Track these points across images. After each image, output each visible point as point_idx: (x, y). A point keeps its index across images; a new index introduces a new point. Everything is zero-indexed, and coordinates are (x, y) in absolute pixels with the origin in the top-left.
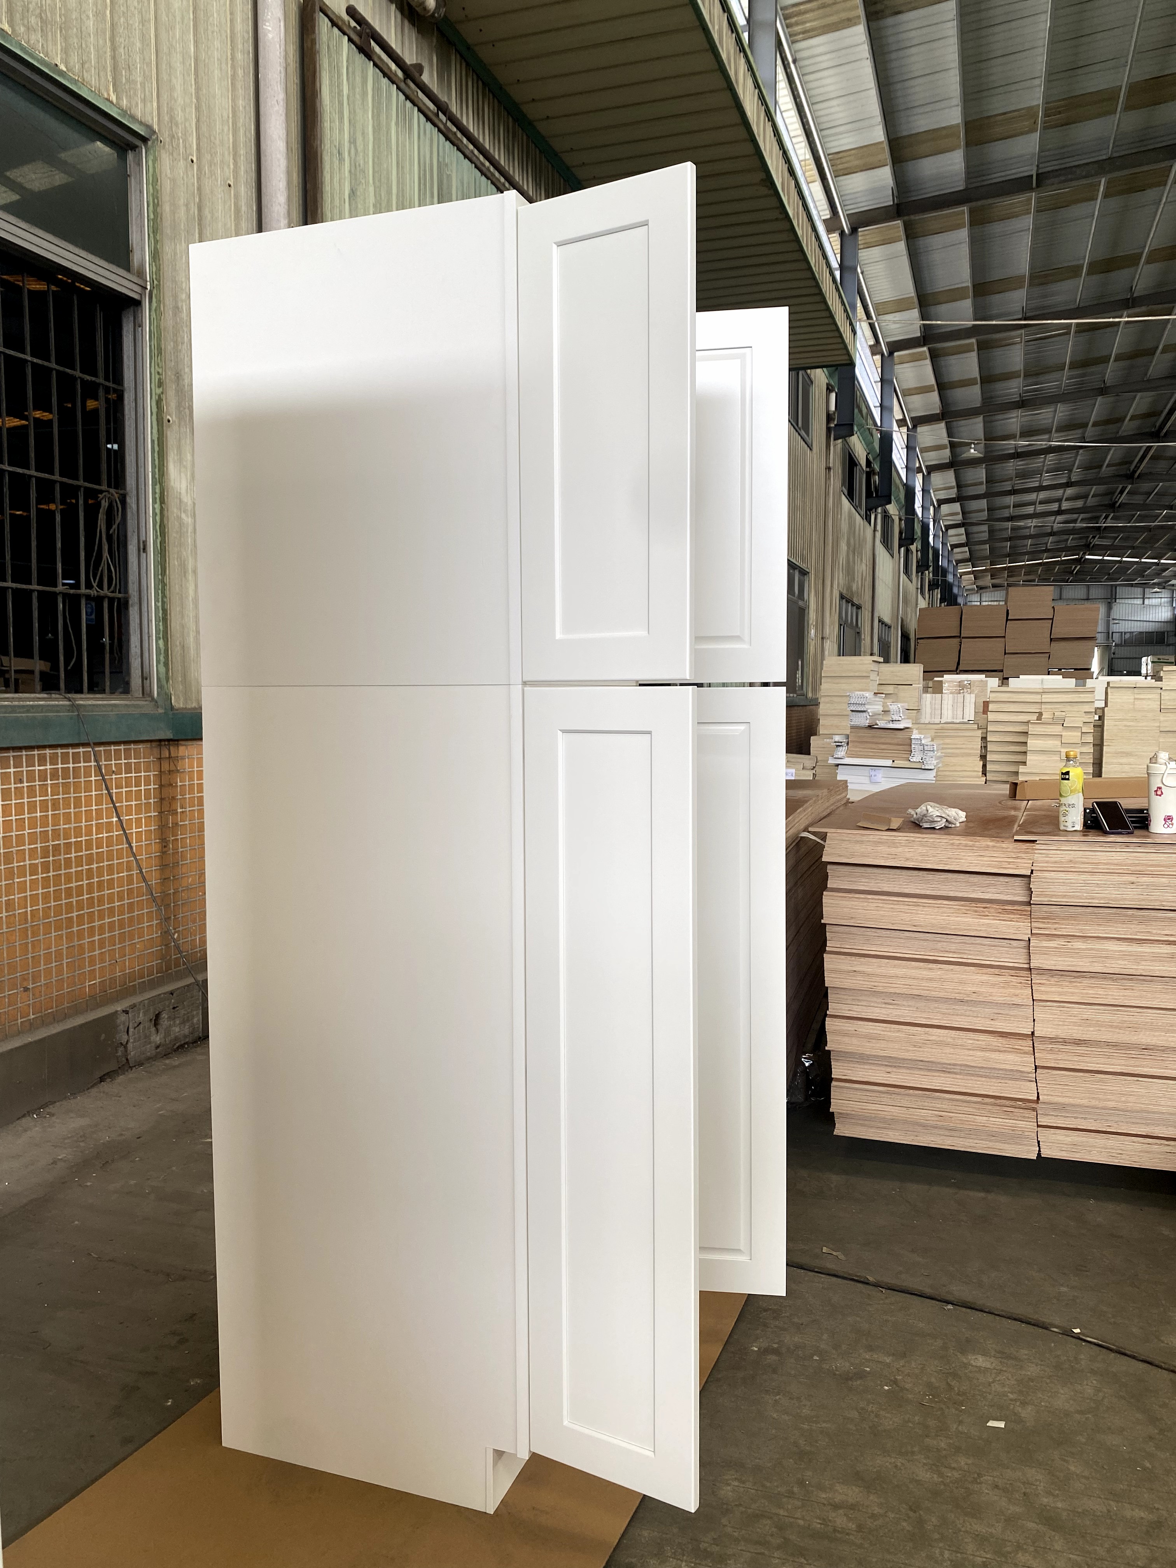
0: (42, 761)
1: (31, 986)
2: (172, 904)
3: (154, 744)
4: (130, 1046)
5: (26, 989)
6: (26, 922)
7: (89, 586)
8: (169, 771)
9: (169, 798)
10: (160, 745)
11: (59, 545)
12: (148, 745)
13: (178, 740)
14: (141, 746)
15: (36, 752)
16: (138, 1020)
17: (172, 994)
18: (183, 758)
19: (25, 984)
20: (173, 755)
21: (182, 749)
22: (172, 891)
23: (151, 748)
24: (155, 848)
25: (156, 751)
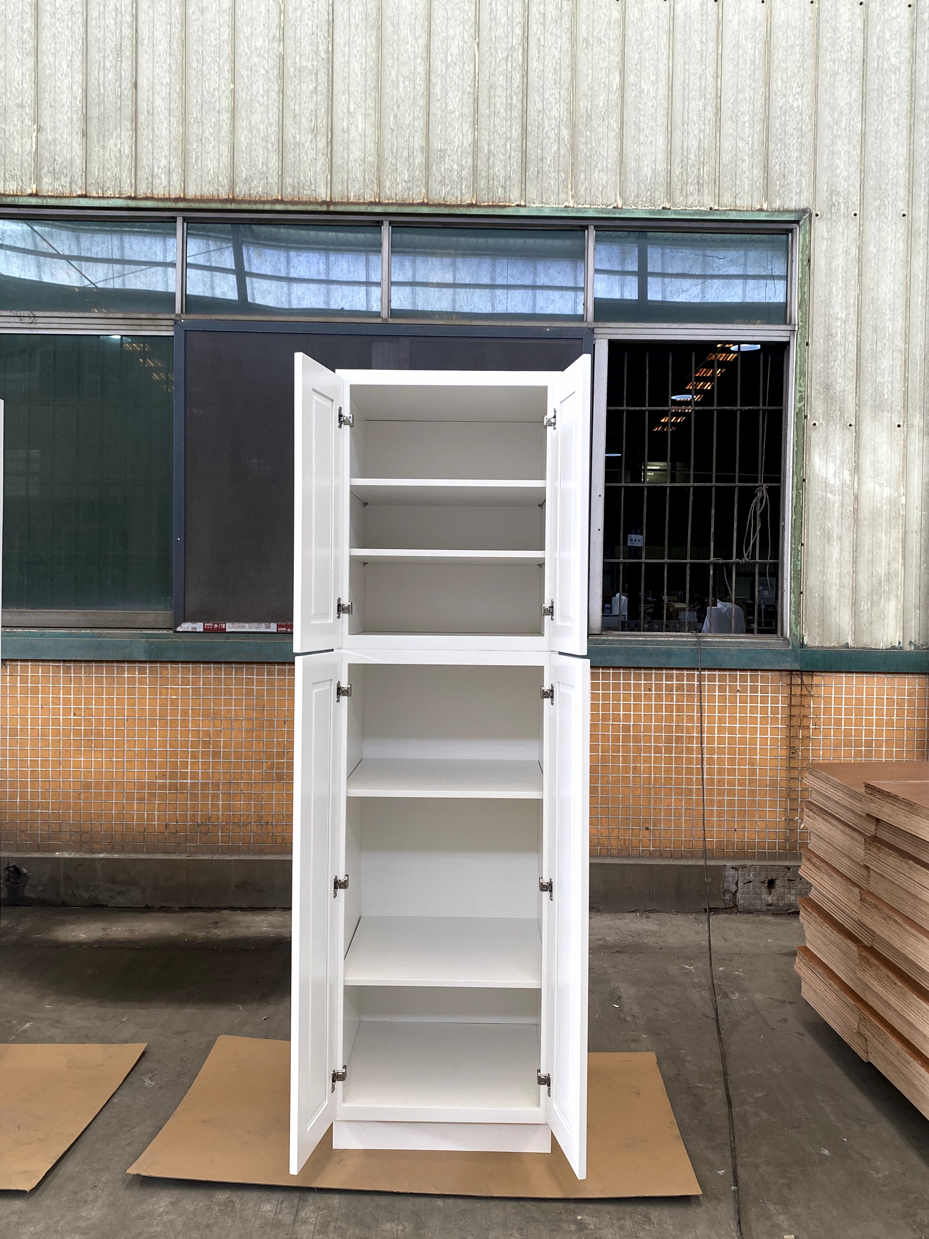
0: (669, 678)
1: (652, 828)
2: (799, 800)
3: (784, 673)
4: (739, 895)
5: (647, 829)
6: (650, 783)
7: (740, 555)
8: (801, 695)
9: (800, 716)
10: (791, 675)
11: (712, 530)
12: (778, 673)
13: (813, 672)
14: (769, 674)
15: (664, 672)
16: (748, 879)
17: (789, 869)
18: (818, 686)
19: (647, 825)
20: (805, 682)
21: (817, 679)
22: (800, 789)
23: (781, 676)
24: (782, 752)
25: (786, 680)
